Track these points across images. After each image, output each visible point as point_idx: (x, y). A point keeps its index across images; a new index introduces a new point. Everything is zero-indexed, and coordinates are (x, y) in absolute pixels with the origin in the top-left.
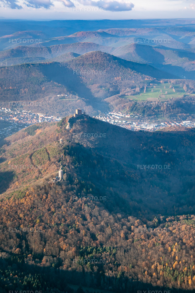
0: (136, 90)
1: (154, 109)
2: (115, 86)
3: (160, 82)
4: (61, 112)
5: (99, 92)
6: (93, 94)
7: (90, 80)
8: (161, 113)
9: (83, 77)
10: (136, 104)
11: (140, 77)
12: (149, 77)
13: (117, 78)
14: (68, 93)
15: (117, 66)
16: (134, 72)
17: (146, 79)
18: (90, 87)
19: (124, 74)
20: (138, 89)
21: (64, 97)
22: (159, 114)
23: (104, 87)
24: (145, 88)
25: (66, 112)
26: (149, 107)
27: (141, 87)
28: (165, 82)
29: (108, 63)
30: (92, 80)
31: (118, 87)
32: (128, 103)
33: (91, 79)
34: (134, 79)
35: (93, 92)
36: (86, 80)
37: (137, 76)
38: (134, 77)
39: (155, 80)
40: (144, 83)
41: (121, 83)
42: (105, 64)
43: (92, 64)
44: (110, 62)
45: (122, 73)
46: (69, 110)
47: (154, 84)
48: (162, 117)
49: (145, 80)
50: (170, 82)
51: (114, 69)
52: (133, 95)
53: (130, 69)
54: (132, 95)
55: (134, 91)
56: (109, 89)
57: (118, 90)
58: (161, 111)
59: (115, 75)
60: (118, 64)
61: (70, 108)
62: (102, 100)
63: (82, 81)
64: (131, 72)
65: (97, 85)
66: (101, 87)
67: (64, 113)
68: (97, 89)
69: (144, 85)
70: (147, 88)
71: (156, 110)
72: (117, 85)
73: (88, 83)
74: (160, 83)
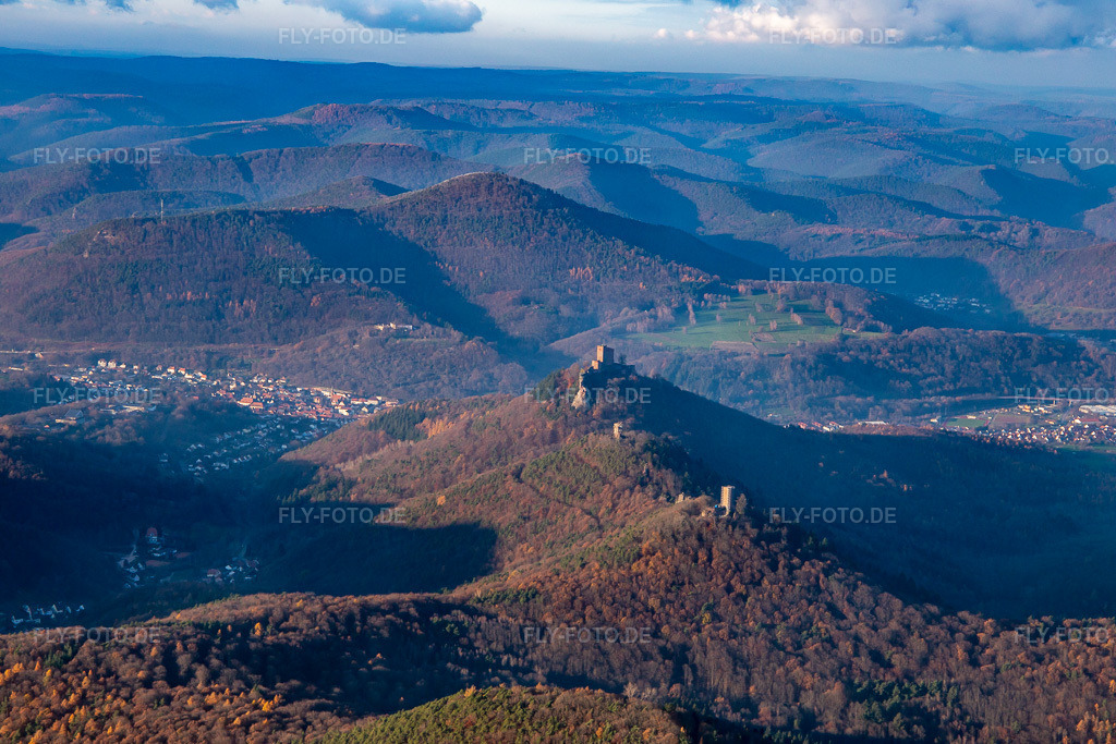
0: (660, 314)
1: (748, 377)
2: (576, 299)
3: (737, 290)
4: (408, 384)
5: (521, 318)
6: (501, 327)
7: (478, 275)
8: (777, 394)
9: (452, 263)
10: (682, 361)
11: (664, 271)
12: (695, 272)
13: (576, 271)
14: (415, 320)
15: (571, 227)
16: (637, 253)
17: (685, 278)
18: (481, 299)
19: (600, 256)
20: (664, 312)
21: (400, 334)
22: (770, 397)
23: (538, 303)
24: (690, 307)
25: (431, 384)
26: (731, 372)
27: (675, 305)
28: (756, 292)
29: (539, 218)
30: (485, 275)
31: (587, 302)
32: (651, 357)
33: (481, 274)
34: (641, 275)
35: (502, 320)
36: (462, 275)
37: (649, 265)
38: (640, 271)
39: (716, 282)
40: (682, 292)
41: (597, 291)
42: (530, 222)
43: (479, 221)
44: (545, 213)
45: (592, 254)
46: (438, 378)
47: (717, 297)
48: (779, 406)
49: (683, 280)
50: (774, 291)
51: (564, 239)
52: (656, 331)
53: (620, 242)
54: (649, 331)
55: (655, 317)
56: (557, 312)
57: (589, 312)
58: (776, 387)
59: (567, 259)
60: (575, 221)
61: (442, 370)
62: (542, 347)
63: (449, 279)
64: (627, 253)
65: (511, 295)
66: (525, 301)
67: (422, 385)
68: (511, 307)
69: (683, 299)
70: (695, 308)
71: (758, 383)
72: (582, 297)
73: (473, 286)
74: (736, 292)
